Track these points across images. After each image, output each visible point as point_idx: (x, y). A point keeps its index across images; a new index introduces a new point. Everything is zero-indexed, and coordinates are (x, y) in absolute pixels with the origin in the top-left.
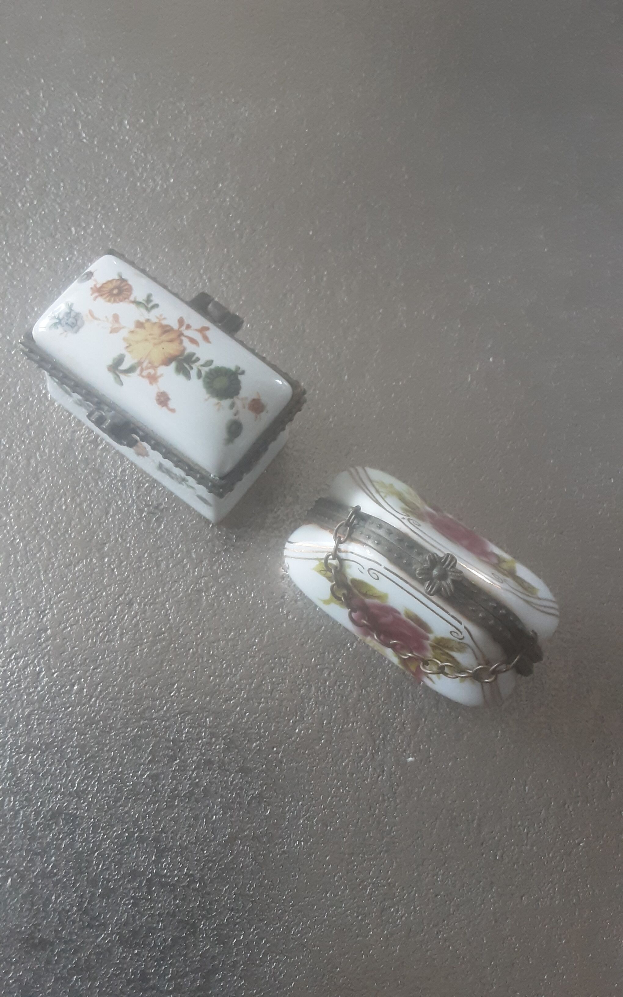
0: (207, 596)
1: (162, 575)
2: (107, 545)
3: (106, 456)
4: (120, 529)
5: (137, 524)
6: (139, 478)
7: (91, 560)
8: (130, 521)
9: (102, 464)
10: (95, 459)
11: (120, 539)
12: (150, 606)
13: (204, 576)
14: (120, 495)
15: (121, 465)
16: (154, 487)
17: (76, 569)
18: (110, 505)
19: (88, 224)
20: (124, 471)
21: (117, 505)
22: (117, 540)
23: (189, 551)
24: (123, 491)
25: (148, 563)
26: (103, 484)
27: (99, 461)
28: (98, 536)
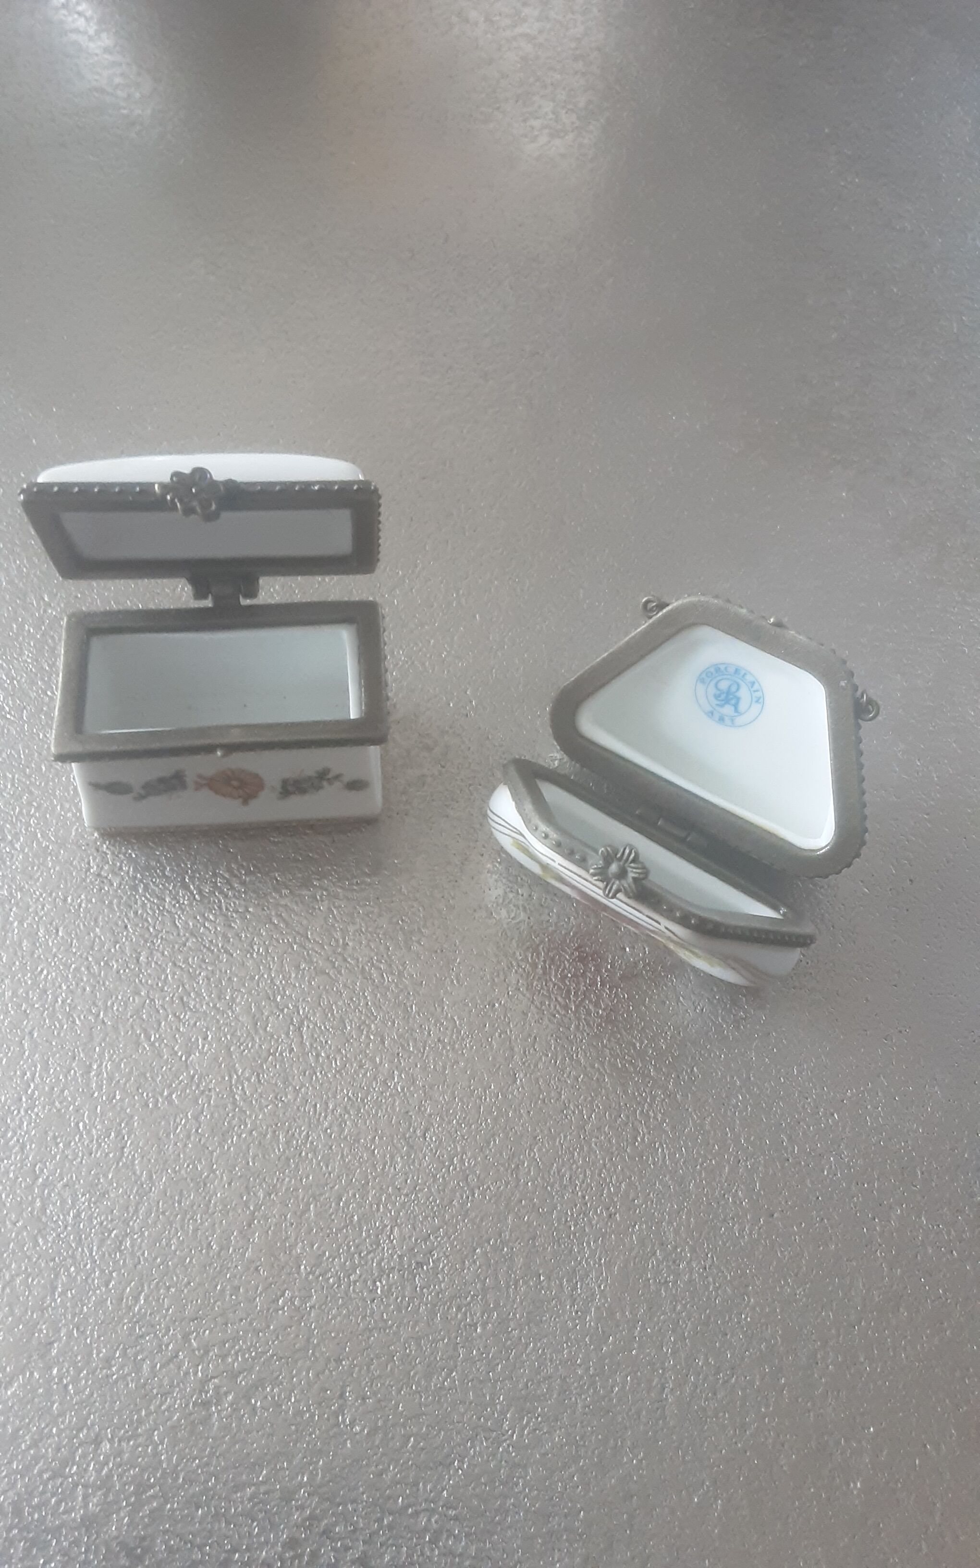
0: (219, 1412)
1: (145, 1384)
2: (56, 1345)
3: (49, 1194)
4: (73, 1317)
5: (101, 1302)
6: (102, 1223)
7: (32, 1374)
8: (89, 1299)
9: (43, 1209)
10: (33, 1201)
11: (75, 1331)
12: (129, 1441)
13: (212, 1378)
14: (73, 1257)
15: (73, 1205)
16: (127, 1235)
17: (9, 1393)
18: (57, 1275)
19: (16, 836)
20: (78, 1215)
21: (69, 1275)
22: (70, 1335)
23: (186, 1337)
24: (77, 1249)
25: (122, 1367)
26: (46, 1242)
27: (38, 1204)
28: (41, 1331)
